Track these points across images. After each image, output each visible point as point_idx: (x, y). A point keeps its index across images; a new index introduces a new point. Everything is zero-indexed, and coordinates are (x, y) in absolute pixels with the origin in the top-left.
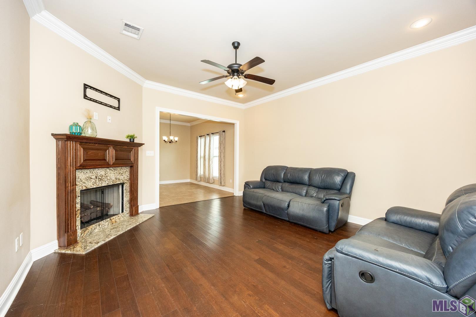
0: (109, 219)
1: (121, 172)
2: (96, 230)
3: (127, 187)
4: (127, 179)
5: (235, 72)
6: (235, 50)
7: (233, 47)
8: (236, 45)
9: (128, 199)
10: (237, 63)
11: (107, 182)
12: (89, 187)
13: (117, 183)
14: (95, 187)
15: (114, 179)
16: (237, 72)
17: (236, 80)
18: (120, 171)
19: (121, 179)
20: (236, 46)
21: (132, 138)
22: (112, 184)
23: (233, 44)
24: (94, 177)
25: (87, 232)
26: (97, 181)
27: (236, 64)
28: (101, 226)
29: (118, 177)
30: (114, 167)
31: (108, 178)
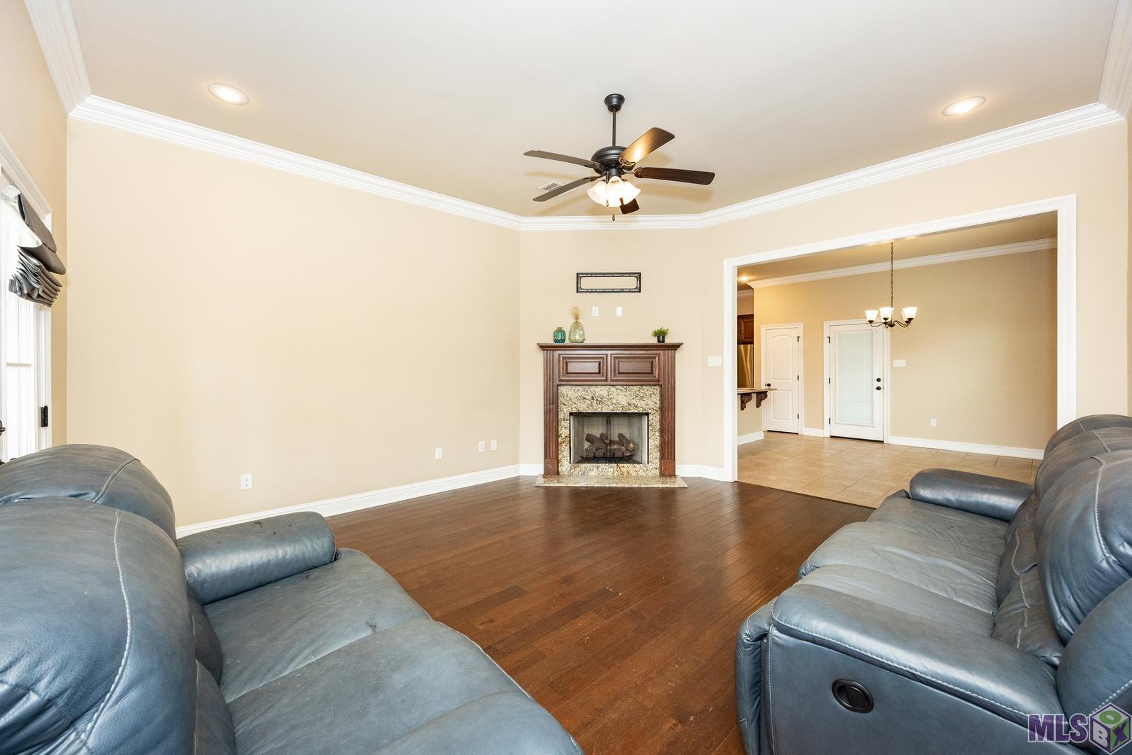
0: (615, 465)
1: (641, 395)
2: (593, 473)
3: (655, 419)
4: (655, 408)
5: (612, 167)
6: (611, 115)
7: (606, 107)
8: (615, 101)
9: (658, 442)
10: (616, 145)
11: (611, 408)
12: (581, 410)
13: (630, 411)
14: (590, 411)
15: (624, 403)
16: (615, 167)
17: (616, 185)
18: (638, 393)
19: (639, 405)
20: (614, 104)
21: (661, 335)
22: (621, 411)
23: (608, 100)
24: (589, 397)
25: (578, 469)
26: (595, 404)
27: (614, 147)
28: (600, 470)
29: (634, 402)
30: (626, 385)
31: (614, 401)
